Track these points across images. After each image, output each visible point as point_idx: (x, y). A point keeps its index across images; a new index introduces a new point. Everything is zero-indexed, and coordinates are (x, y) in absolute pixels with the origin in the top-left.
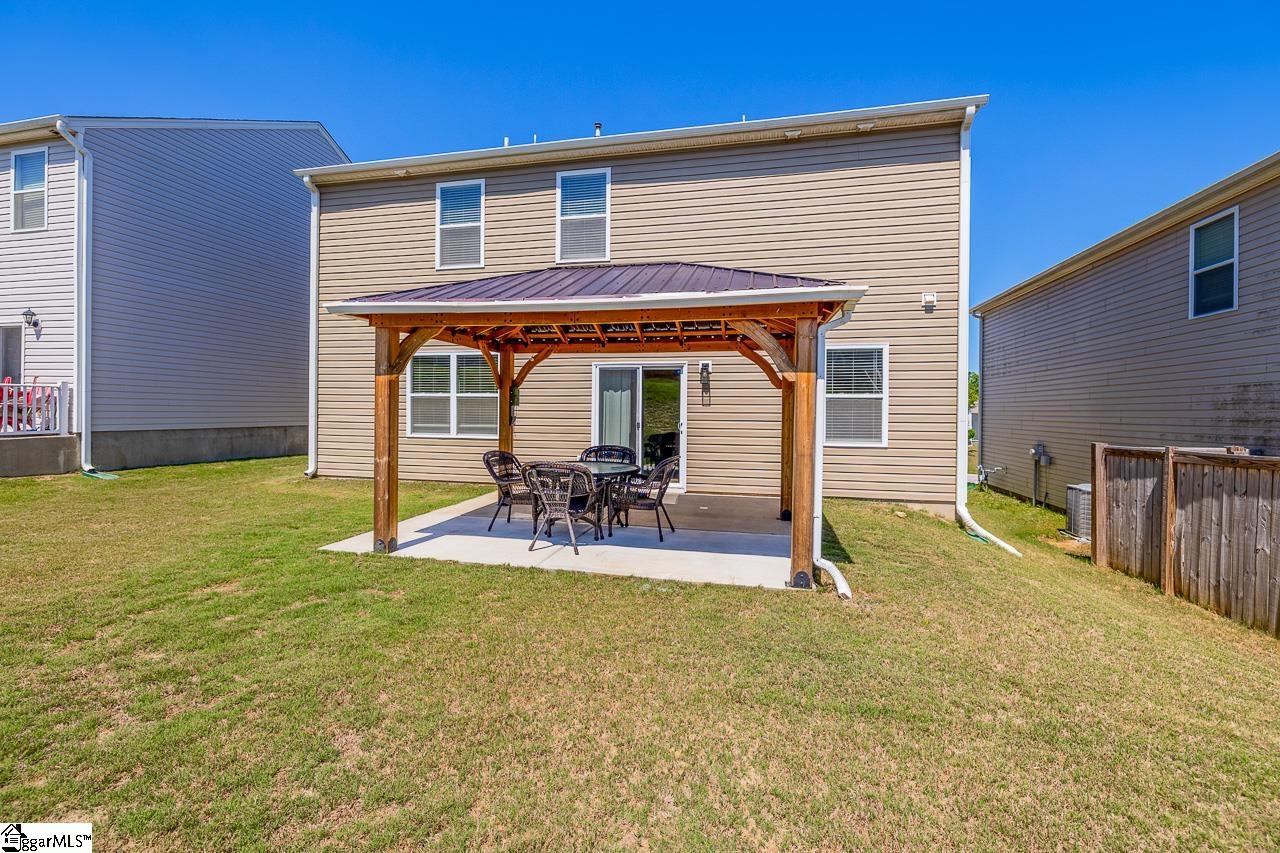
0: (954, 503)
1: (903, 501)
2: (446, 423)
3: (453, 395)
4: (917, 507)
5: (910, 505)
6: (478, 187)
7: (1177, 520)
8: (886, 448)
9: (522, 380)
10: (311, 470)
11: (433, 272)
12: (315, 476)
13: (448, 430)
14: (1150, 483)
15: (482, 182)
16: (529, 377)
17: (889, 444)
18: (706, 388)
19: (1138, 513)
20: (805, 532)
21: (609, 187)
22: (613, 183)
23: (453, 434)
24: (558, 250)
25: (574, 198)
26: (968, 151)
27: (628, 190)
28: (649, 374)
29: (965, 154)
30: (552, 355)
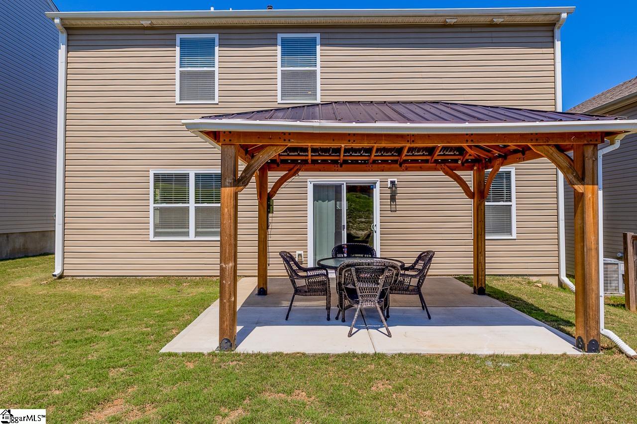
0: (558, 275)
1: (526, 275)
2: (185, 228)
3: (192, 205)
4: (535, 279)
5: (531, 278)
6: (213, 40)
8: (515, 239)
9: (275, 193)
10: (58, 271)
11: (173, 105)
12: (61, 277)
13: (187, 234)
15: (217, 37)
16: (280, 191)
17: (517, 236)
18: (393, 198)
20: (594, 308)
21: (318, 48)
22: (322, 45)
23: (192, 237)
24: (279, 93)
25: (292, 54)
26: (560, 42)
27: (333, 51)
28: (351, 189)
29: (558, 44)
30: (300, 173)
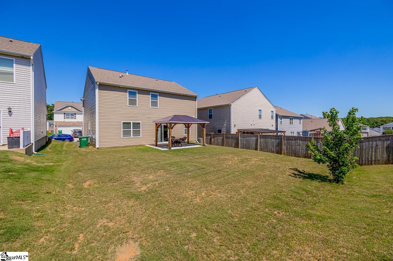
3: (132, 129)
7: (213, 140)
11: (127, 106)
13: (131, 136)
14: (210, 137)
15: (137, 91)
17: (190, 134)
19: (209, 140)
22: (159, 96)
23: (132, 137)
24: (150, 105)
25: (153, 97)
27: (161, 97)
